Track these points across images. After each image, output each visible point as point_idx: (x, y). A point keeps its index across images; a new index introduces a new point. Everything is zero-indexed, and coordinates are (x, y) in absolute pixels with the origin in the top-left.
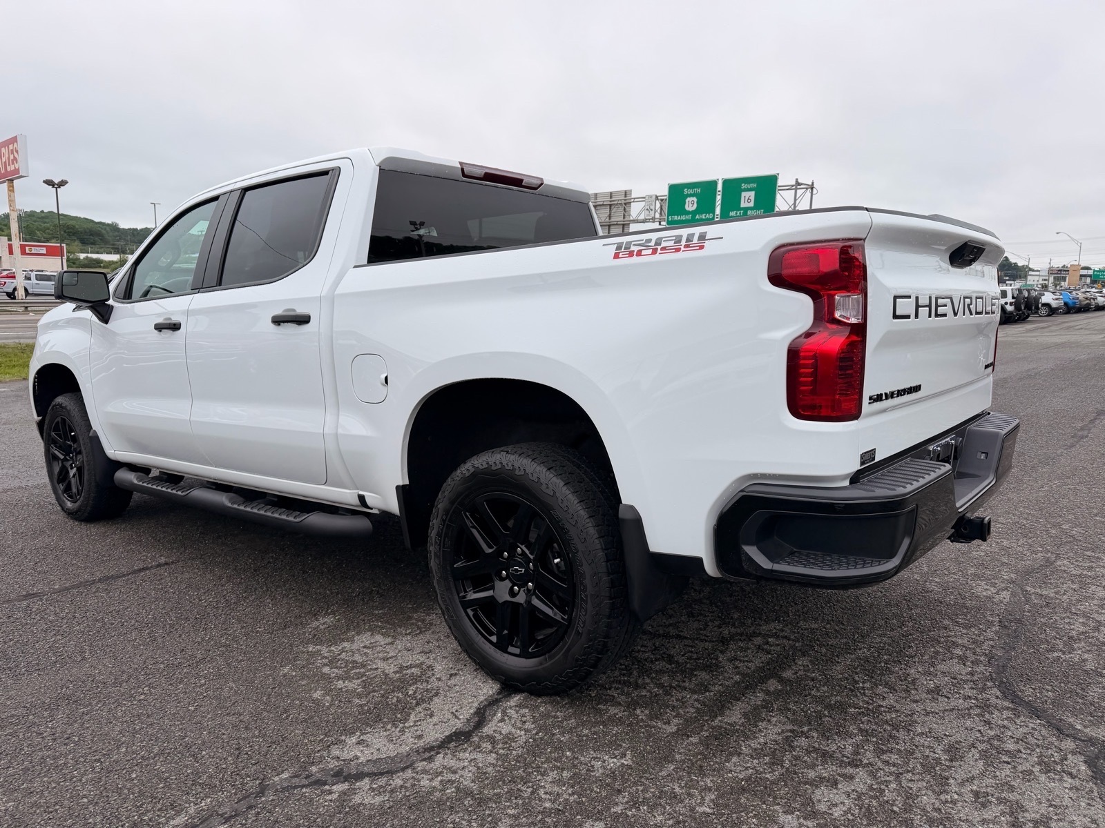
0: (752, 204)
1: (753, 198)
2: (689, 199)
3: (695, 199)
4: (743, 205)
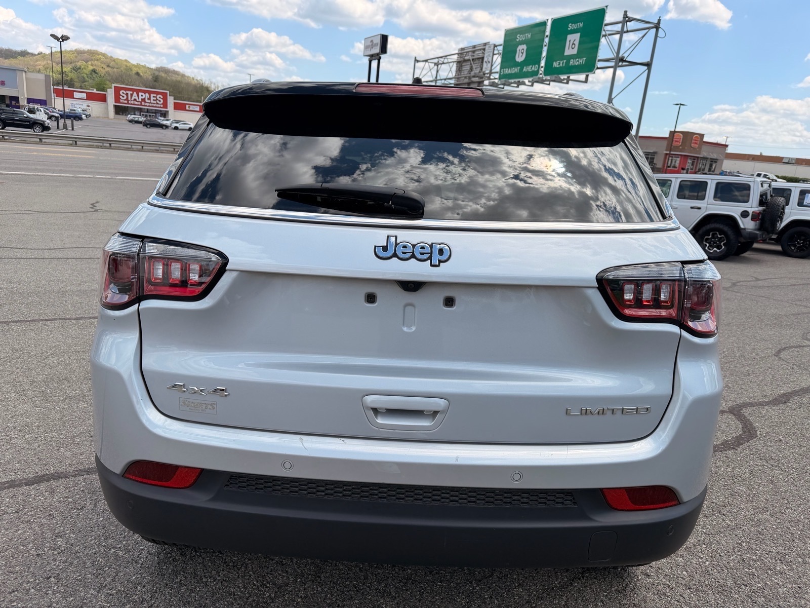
0: (575, 51)
1: (577, 43)
2: (520, 47)
3: (524, 47)
4: (568, 52)
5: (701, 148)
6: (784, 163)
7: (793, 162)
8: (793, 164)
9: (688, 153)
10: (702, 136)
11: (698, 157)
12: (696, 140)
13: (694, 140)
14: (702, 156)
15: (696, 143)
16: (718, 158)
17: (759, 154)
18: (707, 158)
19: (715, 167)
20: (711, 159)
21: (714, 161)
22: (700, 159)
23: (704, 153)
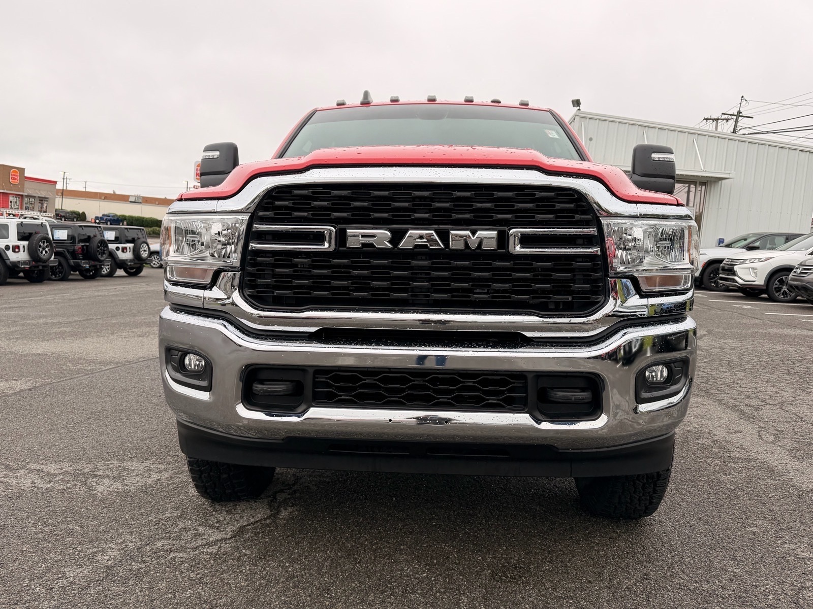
5: (24, 185)
6: (131, 202)
7: (140, 201)
8: (140, 203)
9: (7, 190)
10: (23, 169)
11: (22, 195)
12: (14, 175)
13: (12, 175)
14: (26, 194)
15: (15, 179)
16: (47, 197)
17: (112, 193)
18: (34, 197)
19: (46, 207)
20: (39, 197)
21: (42, 200)
22: (24, 197)
23: (29, 190)
